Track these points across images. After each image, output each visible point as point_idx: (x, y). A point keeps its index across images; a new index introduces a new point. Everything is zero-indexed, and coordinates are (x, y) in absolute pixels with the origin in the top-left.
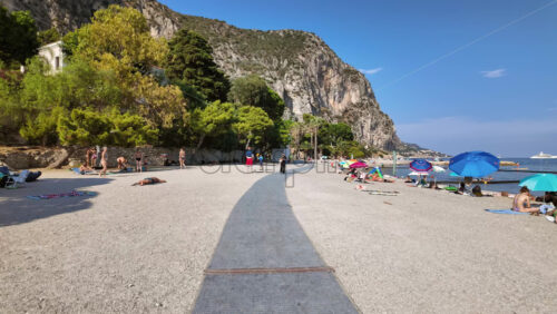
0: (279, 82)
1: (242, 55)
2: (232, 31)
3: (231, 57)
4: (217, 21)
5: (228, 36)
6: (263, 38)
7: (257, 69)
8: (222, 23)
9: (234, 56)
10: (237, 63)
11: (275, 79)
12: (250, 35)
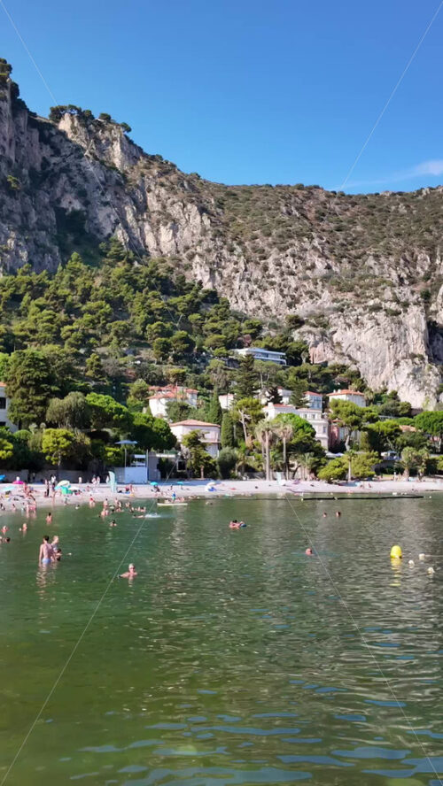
0: (414, 310)
1: (339, 259)
2: (332, 205)
3: (313, 267)
4: (300, 187)
5: (321, 216)
6: (402, 209)
7: (369, 286)
8: (311, 191)
9: (320, 265)
10: (325, 279)
11: (406, 305)
12: (374, 206)
